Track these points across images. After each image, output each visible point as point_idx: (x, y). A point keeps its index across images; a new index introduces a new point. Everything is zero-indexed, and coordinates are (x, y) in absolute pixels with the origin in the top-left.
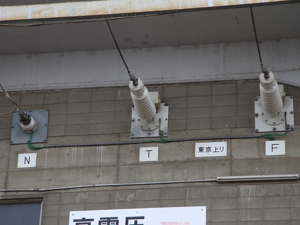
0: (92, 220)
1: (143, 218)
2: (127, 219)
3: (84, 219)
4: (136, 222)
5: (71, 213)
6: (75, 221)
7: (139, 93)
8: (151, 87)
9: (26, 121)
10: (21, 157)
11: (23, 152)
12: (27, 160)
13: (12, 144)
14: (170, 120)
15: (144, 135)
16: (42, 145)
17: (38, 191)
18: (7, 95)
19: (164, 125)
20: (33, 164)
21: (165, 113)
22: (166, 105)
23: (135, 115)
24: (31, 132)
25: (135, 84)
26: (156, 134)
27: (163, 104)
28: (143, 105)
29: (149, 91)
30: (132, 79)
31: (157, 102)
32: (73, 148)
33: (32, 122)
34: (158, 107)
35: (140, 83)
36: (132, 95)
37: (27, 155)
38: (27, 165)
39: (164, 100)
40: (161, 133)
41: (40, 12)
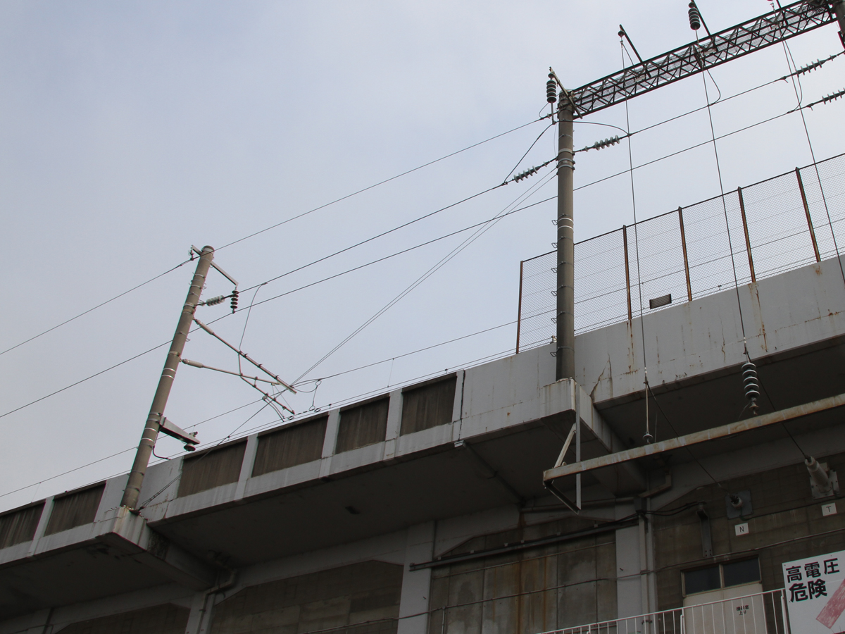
0: (800, 567)
1: (836, 559)
2: (825, 562)
3: (793, 567)
4: (832, 563)
5: (783, 564)
6: (787, 569)
7: (813, 467)
8: (820, 460)
9: (736, 501)
10: (737, 527)
11: (738, 523)
12: (742, 529)
13: (728, 519)
14: (839, 481)
15: (822, 496)
16: (750, 517)
17: (754, 550)
18: (720, 485)
19: (836, 486)
20: (746, 531)
21: (834, 477)
22: (834, 471)
23: (813, 483)
24: (740, 508)
25: (809, 461)
26: (831, 494)
27: (831, 471)
28: (818, 475)
29: (820, 463)
30: (806, 458)
31: (827, 470)
32: (773, 515)
33: (740, 501)
34: (828, 473)
35: (813, 459)
36: (808, 469)
37: (741, 525)
38: (742, 533)
39: (832, 468)
40: (835, 492)
41: (736, 428)
